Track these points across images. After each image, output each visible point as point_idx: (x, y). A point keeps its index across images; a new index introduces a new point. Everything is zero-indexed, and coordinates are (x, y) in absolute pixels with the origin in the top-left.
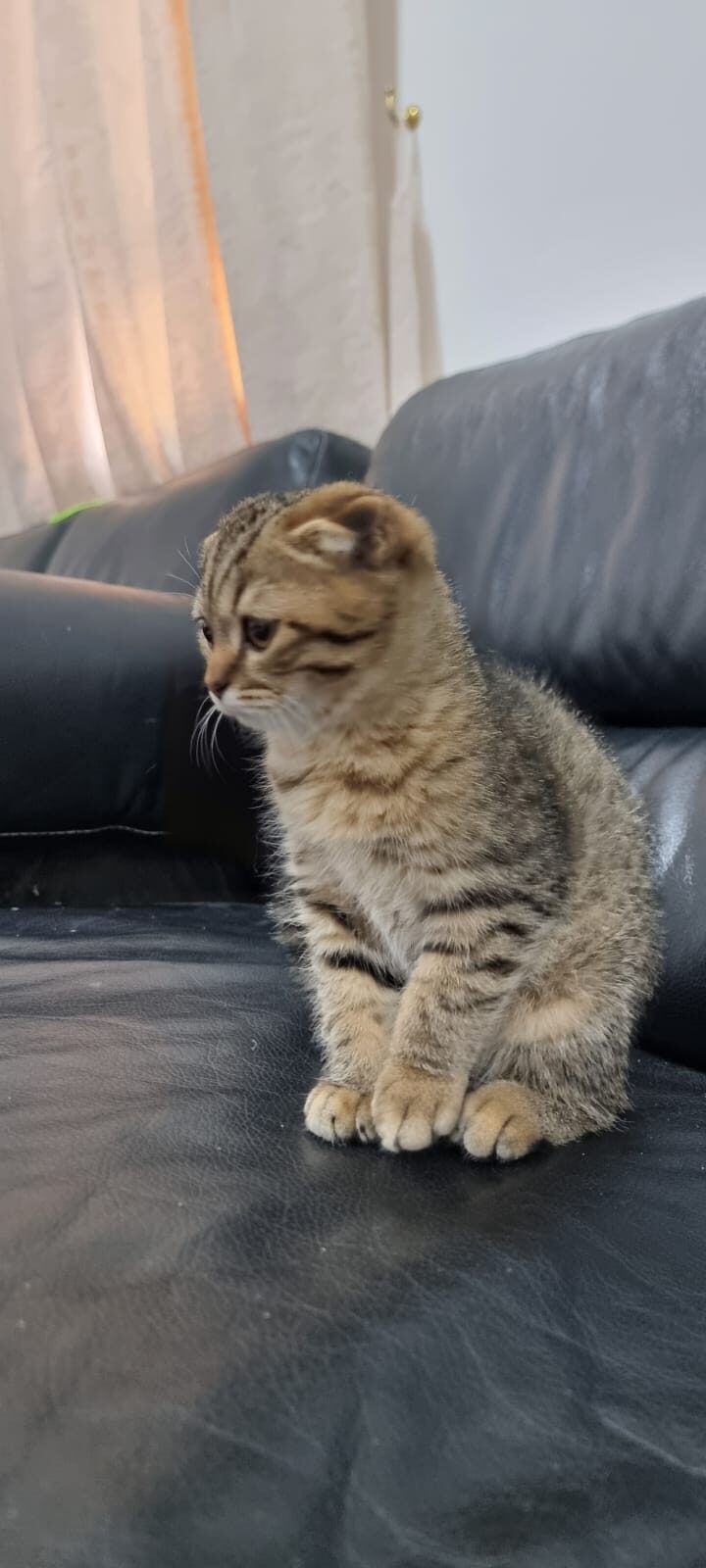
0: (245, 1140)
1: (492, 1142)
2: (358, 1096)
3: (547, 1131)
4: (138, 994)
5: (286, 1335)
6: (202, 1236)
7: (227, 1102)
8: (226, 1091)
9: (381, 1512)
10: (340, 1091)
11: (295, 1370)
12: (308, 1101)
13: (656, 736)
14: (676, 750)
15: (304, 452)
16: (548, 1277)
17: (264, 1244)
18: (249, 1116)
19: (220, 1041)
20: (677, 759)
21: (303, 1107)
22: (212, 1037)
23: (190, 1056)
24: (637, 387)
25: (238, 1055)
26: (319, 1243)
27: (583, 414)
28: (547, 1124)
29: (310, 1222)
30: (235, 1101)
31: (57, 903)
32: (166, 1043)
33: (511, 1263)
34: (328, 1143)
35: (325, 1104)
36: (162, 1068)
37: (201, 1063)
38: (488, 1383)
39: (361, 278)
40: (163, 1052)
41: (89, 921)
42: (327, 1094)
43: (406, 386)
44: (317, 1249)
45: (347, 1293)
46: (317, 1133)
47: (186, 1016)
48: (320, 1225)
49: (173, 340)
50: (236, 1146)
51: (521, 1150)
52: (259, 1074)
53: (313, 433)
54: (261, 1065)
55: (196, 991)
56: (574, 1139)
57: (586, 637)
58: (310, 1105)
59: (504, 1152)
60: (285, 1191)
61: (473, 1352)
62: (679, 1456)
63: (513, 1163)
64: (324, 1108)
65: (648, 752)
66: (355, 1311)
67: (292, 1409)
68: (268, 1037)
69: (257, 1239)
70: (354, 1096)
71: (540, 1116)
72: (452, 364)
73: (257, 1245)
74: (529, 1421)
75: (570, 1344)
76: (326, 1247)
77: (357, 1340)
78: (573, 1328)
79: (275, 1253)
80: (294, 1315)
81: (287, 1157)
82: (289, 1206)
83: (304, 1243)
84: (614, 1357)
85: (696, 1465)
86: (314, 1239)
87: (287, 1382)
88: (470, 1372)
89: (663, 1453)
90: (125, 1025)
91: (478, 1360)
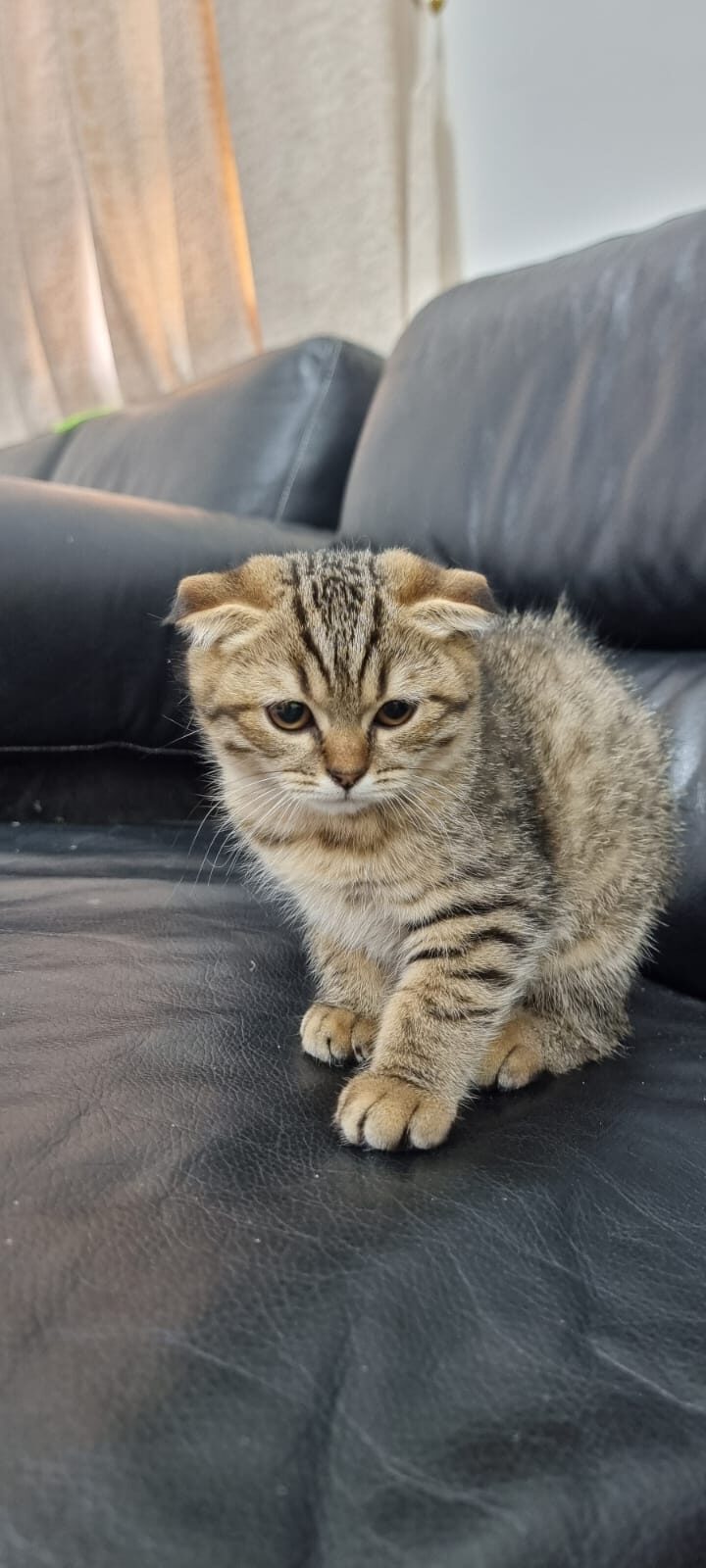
0: (240, 1061)
1: (495, 1072)
2: (353, 1016)
3: (549, 1061)
4: (137, 912)
5: (276, 1261)
6: (194, 1159)
7: (223, 1023)
8: (222, 1011)
9: (367, 1439)
10: (335, 1013)
11: (285, 1297)
12: (303, 1024)
13: (673, 659)
14: (692, 674)
15: (316, 360)
16: (545, 1206)
17: (256, 1168)
18: (246, 1037)
19: (218, 962)
20: (691, 685)
22: (210, 958)
23: (187, 975)
24: (664, 294)
25: (236, 975)
26: (312, 1169)
27: (606, 321)
28: (549, 1054)
29: (304, 1147)
30: (231, 1021)
31: (59, 819)
32: (163, 962)
33: (506, 1192)
35: (320, 1026)
36: (160, 987)
37: (199, 983)
38: (480, 1312)
39: (379, 177)
40: (159, 971)
41: (88, 838)
42: (320, 1017)
43: (424, 290)
44: (310, 1174)
45: (339, 1220)
46: (313, 1054)
47: (184, 935)
48: (314, 1152)
49: (182, 240)
50: (232, 1066)
51: (522, 1080)
52: (257, 996)
53: (325, 340)
54: (259, 986)
55: (196, 911)
56: (574, 1067)
57: (603, 556)
58: (305, 1026)
59: (505, 1081)
60: (279, 1118)
61: (466, 1280)
62: (671, 1390)
64: (319, 1030)
65: (664, 676)
66: (347, 1239)
67: (280, 1335)
68: (267, 959)
69: (251, 1164)
70: (349, 1018)
71: (543, 1045)
72: (474, 266)
73: (250, 1171)
74: (521, 1351)
75: (565, 1273)
76: (319, 1174)
77: (348, 1268)
78: (570, 1259)
79: (268, 1180)
80: (285, 1242)
81: (283, 1078)
82: (283, 1132)
83: (298, 1169)
84: (609, 1287)
85: (689, 1400)
86: (307, 1165)
87: (277, 1309)
88: (462, 1300)
89: (656, 1386)
90: (124, 943)
91: (471, 1289)
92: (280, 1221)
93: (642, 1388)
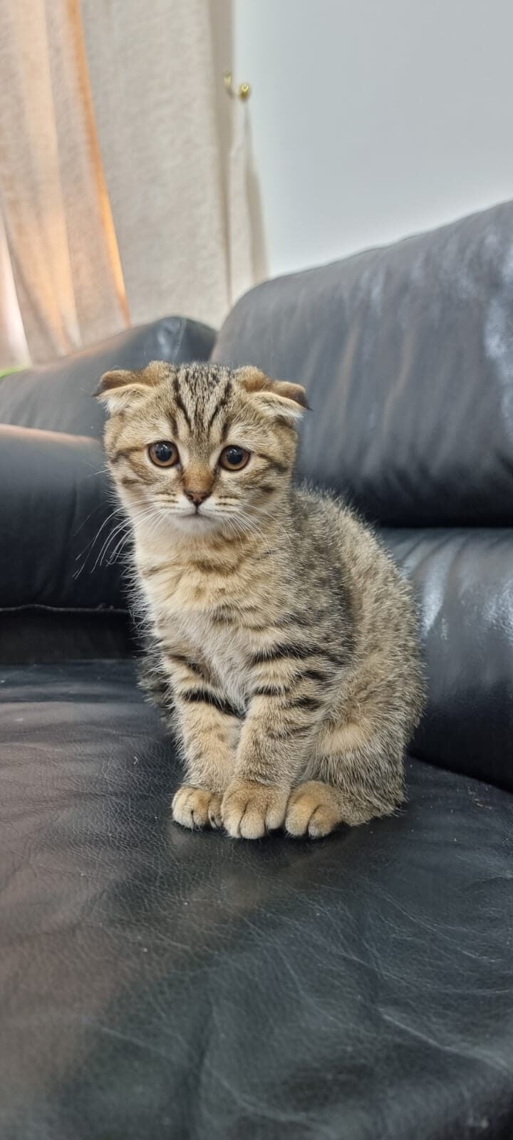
0: (129, 829)
1: (305, 824)
2: (210, 795)
3: (344, 816)
4: (51, 725)
5: (159, 963)
6: (98, 896)
7: (116, 802)
9: (226, 1084)
10: (198, 792)
11: (166, 989)
12: (174, 800)
13: (422, 534)
14: (435, 544)
15: (169, 332)
16: (345, 918)
17: (144, 901)
18: (132, 812)
19: (110, 759)
20: (435, 551)
21: (170, 805)
22: (105, 756)
23: (89, 769)
24: (405, 287)
25: (123, 768)
26: (183, 899)
27: (366, 306)
28: (345, 811)
29: (176, 885)
30: (121, 801)
32: (71, 761)
33: (319, 910)
34: (189, 829)
35: (187, 801)
36: (69, 778)
37: (97, 774)
38: (302, 993)
39: (209, 208)
40: (71, 767)
41: (14, 674)
42: (187, 794)
43: (243, 285)
44: (181, 903)
45: (202, 933)
46: (180, 822)
47: (86, 741)
48: (183, 887)
49: (72, 251)
50: (123, 833)
51: (326, 830)
52: (139, 782)
53: (176, 319)
54: (140, 774)
55: (93, 723)
56: (364, 822)
57: (371, 465)
58: (176, 801)
59: (314, 832)
60: (158, 864)
61: (292, 972)
62: (435, 1039)
63: (321, 840)
64: (185, 804)
65: (418, 544)
66: (208, 945)
67: (163, 1015)
68: (146, 756)
69: (139, 898)
70: (207, 795)
71: (339, 805)
72: (277, 268)
73: (138, 902)
74: (331, 1018)
75: (360, 964)
76: (187, 902)
77: (210, 966)
78: (363, 953)
79: (151, 907)
80: (165, 950)
81: (159, 840)
82: (161, 874)
83: (172, 900)
84: (392, 972)
85: (449, 1045)
86: (179, 897)
87: (160, 997)
88: (290, 985)
89: (424, 1037)
90: (42, 748)
91: (296, 977)
92: (161, 936)
93: (415, 1039)
